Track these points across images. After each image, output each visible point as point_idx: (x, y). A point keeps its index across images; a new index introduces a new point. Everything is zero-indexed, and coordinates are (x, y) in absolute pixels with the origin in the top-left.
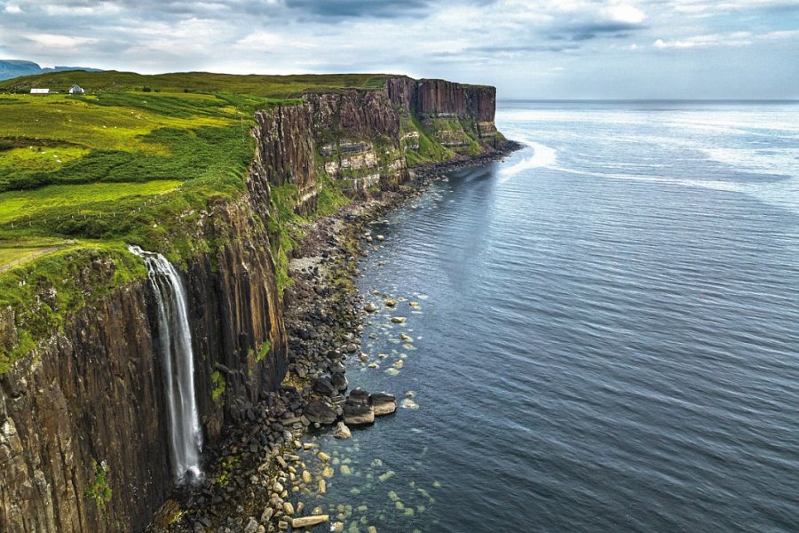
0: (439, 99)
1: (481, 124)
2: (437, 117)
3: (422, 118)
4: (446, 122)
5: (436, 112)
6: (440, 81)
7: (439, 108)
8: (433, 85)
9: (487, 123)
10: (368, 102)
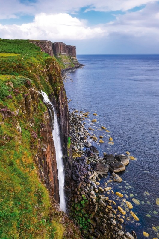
0: (61, 49)
1: (73, 57)
2: (61, 55)
3: (57, 55)
4: (64, 56)
5: (61, 53)
6: (62, 43)
7: (62, 52)
8: (59, 44)
9: (74, 57)
10: (44, 47)
